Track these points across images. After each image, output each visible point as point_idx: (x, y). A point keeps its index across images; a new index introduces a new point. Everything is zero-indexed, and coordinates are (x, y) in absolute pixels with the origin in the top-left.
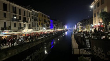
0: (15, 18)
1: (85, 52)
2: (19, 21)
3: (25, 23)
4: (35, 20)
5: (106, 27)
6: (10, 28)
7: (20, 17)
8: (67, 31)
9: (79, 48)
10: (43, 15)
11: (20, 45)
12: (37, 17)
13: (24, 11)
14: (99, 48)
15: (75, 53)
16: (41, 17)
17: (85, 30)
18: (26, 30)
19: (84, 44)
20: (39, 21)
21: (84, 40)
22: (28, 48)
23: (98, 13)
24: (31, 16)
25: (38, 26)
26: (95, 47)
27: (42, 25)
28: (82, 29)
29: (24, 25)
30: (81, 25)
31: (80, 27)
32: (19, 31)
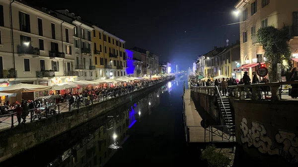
0: (27, 44)
1: (219, 136)
2: (38, 54)
3: (56, 59)
4: (85, 50)
5: (274, 67)
6: (12, 73)
7: (41, 42)
8: (171, 79)
9: (204, 124)
10: (105, 36)
11: (43, 121)
12: (90, 42)
13: (53, 26)
14: (255, 125)
15: (193, 139)
16: (100, 42)
17: (220, 76)
18: (59, 79)
19: (215, 113)
20: (96, 52)
21: (216, 104)
22: (65, 129)
23: (253, 29)
24: (72, 38)
25: (91, 68)
26: (244, 120)
27: (104, 64)
28: (212, 73)
29: (54, 63)
30: (208, 64)
31: (206, 68)
32: (40, 83)
